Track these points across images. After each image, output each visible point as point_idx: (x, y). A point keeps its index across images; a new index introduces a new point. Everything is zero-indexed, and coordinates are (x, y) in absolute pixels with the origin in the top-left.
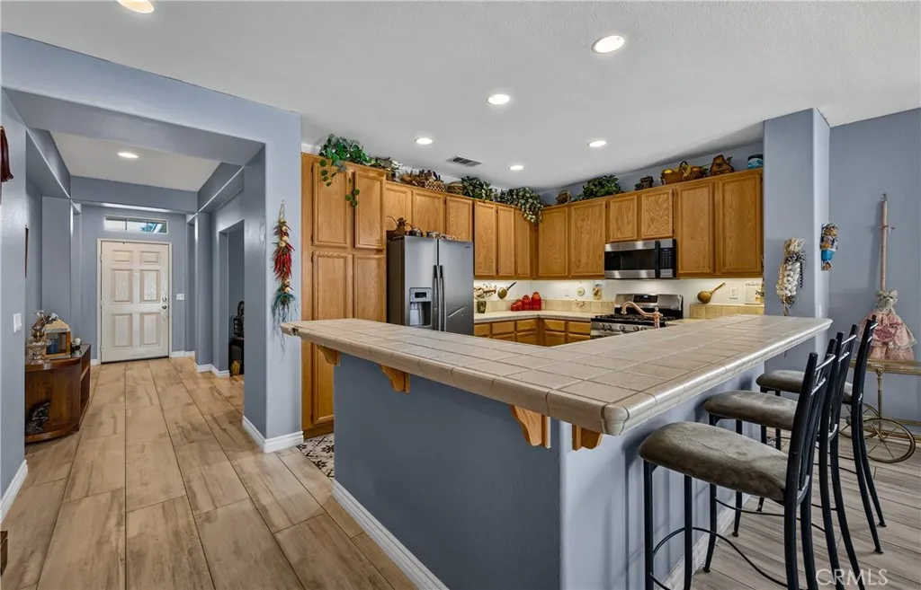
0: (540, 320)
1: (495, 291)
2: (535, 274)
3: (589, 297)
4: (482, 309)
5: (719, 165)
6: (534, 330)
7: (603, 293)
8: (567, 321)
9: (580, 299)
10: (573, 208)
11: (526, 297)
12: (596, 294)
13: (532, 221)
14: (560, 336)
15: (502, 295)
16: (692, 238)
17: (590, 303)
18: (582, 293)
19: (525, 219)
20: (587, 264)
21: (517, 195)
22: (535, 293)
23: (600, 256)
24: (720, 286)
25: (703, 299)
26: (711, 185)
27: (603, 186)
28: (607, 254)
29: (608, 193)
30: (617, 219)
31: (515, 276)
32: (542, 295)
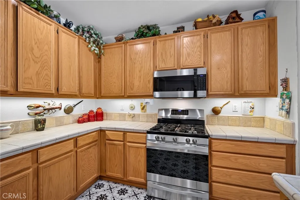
0: (101, 131)
1: (60, 108)
2: (98, 94)
3: (138, 111)
4: (40, 126)
5: (234, 18)
6: (96, 141)
7: (148, 108)
8: (125, 132)
9: (132, 112)
10: (128, 44)
11: (91, 111)
12: (143, 109)
13: (96, 52)
14: (120, 145)
15: (69, 111)
16: (219, 69)
17: (139, 115)
18: (132, 108)
19: (90, 50)
20: (139, 86)
21: (83, 31)
22: (99, 109)
23: (149, 81)
24: (227, 103)
25: (216, 112)
26: (232, 29)
27: (150, 30)
28: (155, 79)
29: (154, 35)
30: (162, 55)
31: (80, 95)
32: (104, 109)
